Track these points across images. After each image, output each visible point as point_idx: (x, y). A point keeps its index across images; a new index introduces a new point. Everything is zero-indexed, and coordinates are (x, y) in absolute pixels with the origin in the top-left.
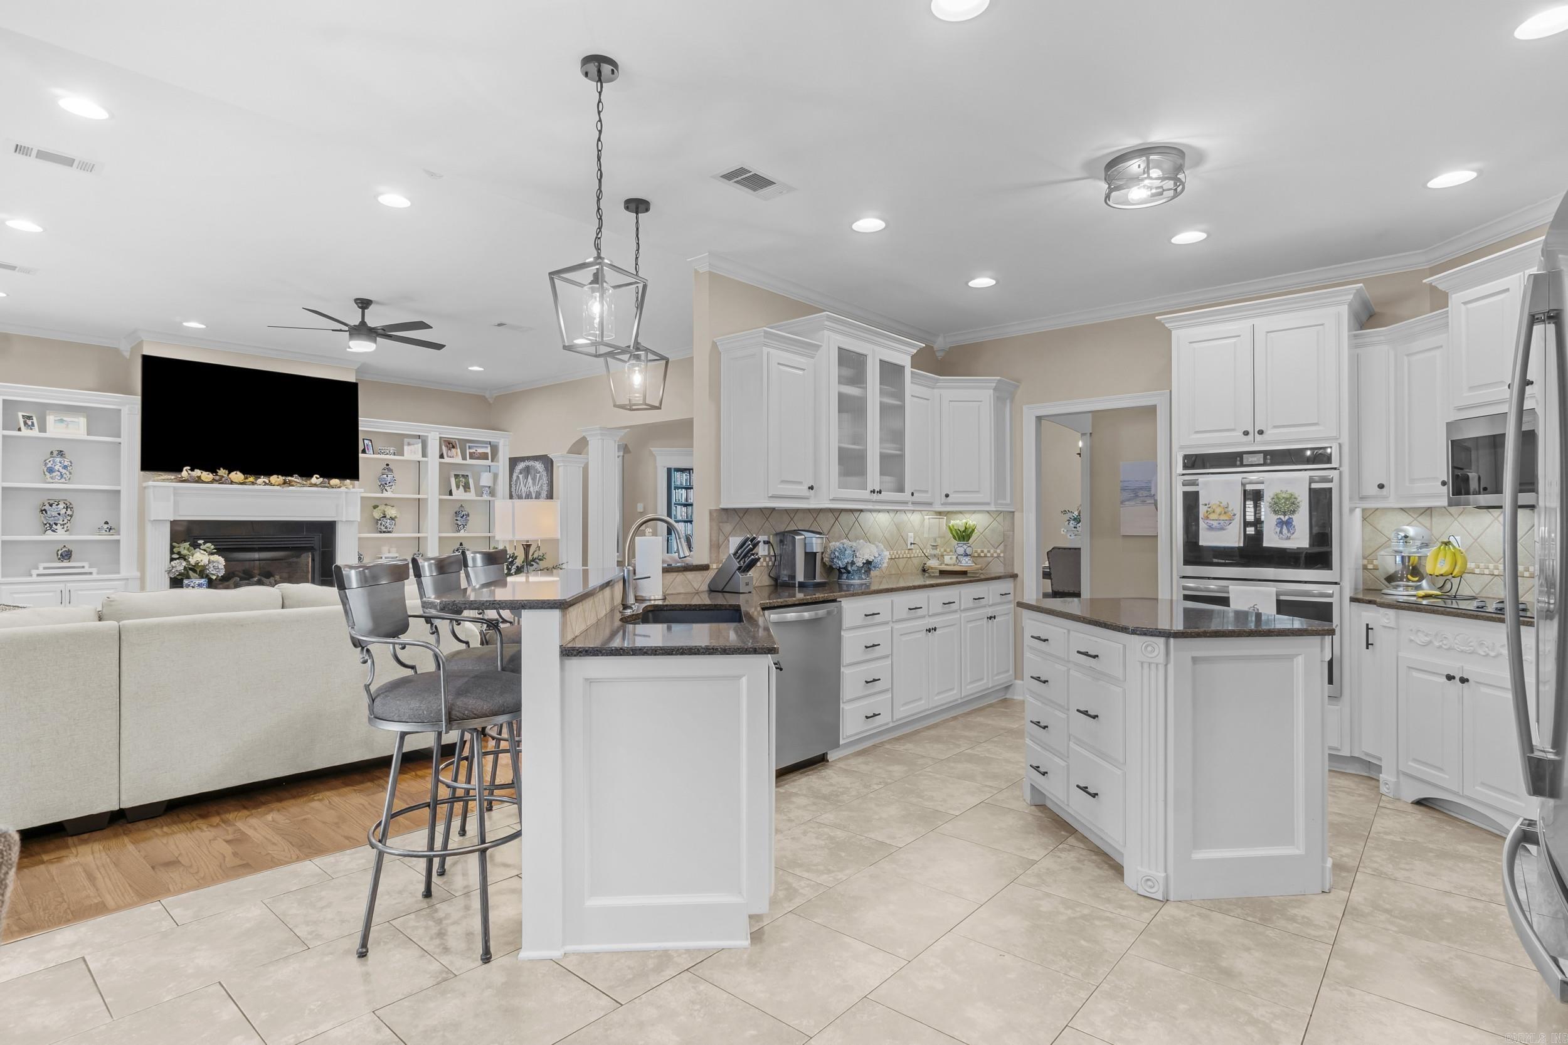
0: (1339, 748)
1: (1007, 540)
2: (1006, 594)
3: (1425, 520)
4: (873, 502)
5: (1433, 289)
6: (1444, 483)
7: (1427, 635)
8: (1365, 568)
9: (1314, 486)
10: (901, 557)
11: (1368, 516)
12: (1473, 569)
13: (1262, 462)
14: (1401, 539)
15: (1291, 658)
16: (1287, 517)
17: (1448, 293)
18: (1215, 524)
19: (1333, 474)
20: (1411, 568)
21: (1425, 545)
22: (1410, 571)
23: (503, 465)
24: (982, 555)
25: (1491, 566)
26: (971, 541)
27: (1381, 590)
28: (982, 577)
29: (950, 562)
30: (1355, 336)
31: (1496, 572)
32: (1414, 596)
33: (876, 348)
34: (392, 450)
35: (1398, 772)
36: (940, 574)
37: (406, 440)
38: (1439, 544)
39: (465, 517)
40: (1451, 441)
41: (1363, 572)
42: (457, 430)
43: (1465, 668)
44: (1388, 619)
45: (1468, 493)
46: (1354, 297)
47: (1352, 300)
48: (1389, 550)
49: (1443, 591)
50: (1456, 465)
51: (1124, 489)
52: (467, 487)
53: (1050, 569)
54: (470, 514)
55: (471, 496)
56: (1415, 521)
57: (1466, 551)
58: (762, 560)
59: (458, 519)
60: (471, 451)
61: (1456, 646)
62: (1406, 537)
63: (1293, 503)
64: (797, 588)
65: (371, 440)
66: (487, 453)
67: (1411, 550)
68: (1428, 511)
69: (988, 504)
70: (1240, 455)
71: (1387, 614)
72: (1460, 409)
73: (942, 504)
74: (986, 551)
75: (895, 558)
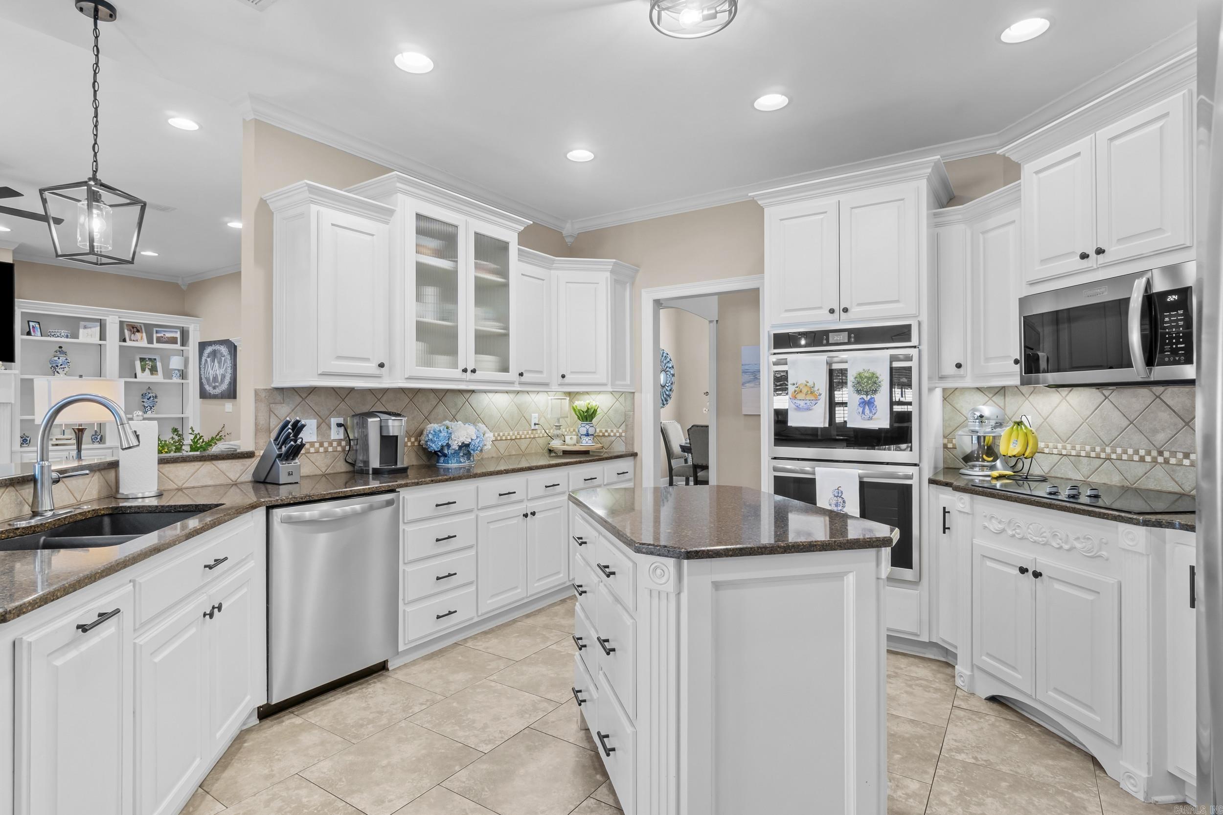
0: (919, 634)
1: (628, 421)
2: (623, 473)
3: (999, 399)
4: (466, 381)
5: (1005, 159)
6: (1016, 362)
7: (1000, 522)
8: (945, 447)
9: (896, 364)
10: (523, 437)
11: (948, 395)
12: (1043, 449)
13: (846, 341)
14: (977, 419)
15: (840, 576)
16: (869, 397)
17: (1020, 164)
18: (802, 403)
19: (914, 352)
20: (986, 447)
21: (999, 425)
22: (986, 451)
23: (192, 349)
24: (606, 434)
25: (1060, 446)
26: (594, 420)
27: (960, 469)
28: (606, 456)
29: (571, 442)
30: (935, 215)
31: (1064, 452)
32: (989, 476)
33: (471, 220)
34: (63, 332)
35: (972, 665)
36: (563, 453)
37: (82, 323)
38: (1013, 424)
39: (152, 398)
40: (1024, 317)
41: (944, 451)
42: (137, 314)
43: (1037, 560)
44: (963, 503)
45: (1038, 371)
46: (932, 170)
47: (930, 174)
48: (966, 429)
49: (1015, 470)
50: (1027, 345)
51: (745, 372)
52: (153, 370)
53: (690, 444)
54: (158, 395)
55: (159, 378)
56: (990, 401)
57: (1036, 431)
58: (307, 446)
59: (144, 400)
60: (159, 335)
61: (1029, 536)
62: (981, 416)
63: (875, 383)
64: (371, 476)
65: (39, 323)
66: (177, 338)
67: (985, 430)
68: (1002, 390)
69: (605, 385)
70: (826, 333)
71: (962, 498)
72: (1032, 284)
73: (559, 385)
74: (609, 430)
75: (516, 439)
